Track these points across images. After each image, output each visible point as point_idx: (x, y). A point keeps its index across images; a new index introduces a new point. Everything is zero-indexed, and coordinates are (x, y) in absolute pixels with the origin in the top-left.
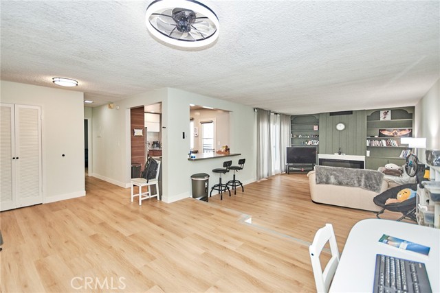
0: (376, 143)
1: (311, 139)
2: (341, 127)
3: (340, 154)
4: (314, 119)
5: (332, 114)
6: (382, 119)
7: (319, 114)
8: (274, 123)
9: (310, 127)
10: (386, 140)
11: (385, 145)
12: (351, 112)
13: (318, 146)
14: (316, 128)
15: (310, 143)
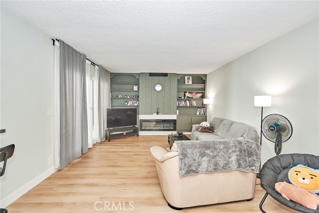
0: (183, 103)
1: (131, 99)
2: (158, 88)
3: (158, 114)
4: (135, 78)
5: (151, 75)
6: (186, 83)
7: (139, 74)
8: (92, 76)
9: (130, 86)
10: (190, 101)
11: (188, 105)
12: (166, 75)
13: (138, 106)
14: (136, 88)
15: (130, 103)
